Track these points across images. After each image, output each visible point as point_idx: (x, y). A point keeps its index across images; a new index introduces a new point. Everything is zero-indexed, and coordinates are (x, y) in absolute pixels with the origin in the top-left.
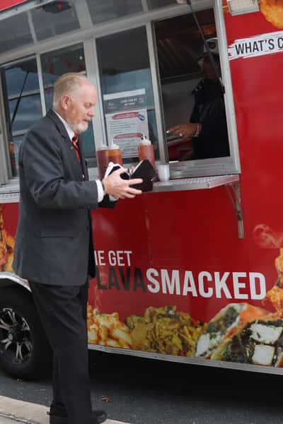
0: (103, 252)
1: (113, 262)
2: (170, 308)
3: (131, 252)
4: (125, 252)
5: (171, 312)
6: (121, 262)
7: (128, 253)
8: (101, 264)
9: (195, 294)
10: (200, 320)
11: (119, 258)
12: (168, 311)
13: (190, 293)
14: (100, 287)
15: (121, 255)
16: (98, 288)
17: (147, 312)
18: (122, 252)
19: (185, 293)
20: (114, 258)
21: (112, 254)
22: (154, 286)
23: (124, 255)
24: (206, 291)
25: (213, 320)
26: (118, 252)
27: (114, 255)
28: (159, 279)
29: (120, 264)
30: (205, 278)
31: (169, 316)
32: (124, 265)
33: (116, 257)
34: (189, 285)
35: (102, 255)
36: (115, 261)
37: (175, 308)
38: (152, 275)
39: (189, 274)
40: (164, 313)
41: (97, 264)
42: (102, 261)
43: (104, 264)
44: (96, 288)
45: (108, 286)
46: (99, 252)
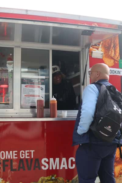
0: (16, 151)
1: (22, 156)
2: (53, 176)
3: (34, 151)
4: (31, 151)
5: (53, 178)
6: (28, 156)
7: (32, 151)
8: (14, 158)
9: (66, 168)
10: (68, 180)
11: (26, 154)
12: (52, 178)
13: (64, 168)
14: (12, 170)
15: (28, 153)
17: (40, 180)
18: (29, 151)
19: (61, 168)
20: (24, 155)
21: (22, 153)
22: (45, 167)
23: (30, 153)
24: (72, 166)
25: (74, 178)
26: (26, 151)
27: (24, 152)
28: (48, 163)
29: (26, 157)
30: (72, 160)
31: (52, 180)
32: (29, 157)
33: (25, 154)
34: (64, 164)
35: (15, 153)
36: (24, 156)
37: (55, 176)
38: (45, 161)
39: (64, 160)
40: (49, 179)
41: (12, 158)
42: (15, 156)
43: (17, 158)
44: (9, 171)
45: (17, 169)
46: (14, 152)
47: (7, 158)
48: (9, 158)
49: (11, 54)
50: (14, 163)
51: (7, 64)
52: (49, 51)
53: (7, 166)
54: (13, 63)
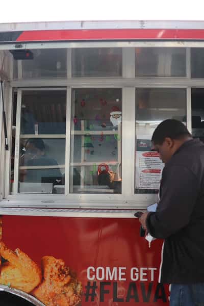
0: (125, 268)
1: (135, 277)
3: (156, 269)
4: (149, 269)
6: (144, 277)
7: (153, 269)
8: (120, 279)
11: (142, 274)
14: (116, 299)
15: (144, 271)
16: (114, 301)
18: (146, 269)
20: (137, 275)
21: (135, 271)
23: (148, 272)
26: (142, 269)
27: (137, 271)
29: (142, 279)
32: (146, 280)
33: (139, 273)
35: (123, 271)
36: (137, 277)
41: (116, 279)
42: (122, 276)
43: (125, 279)
44: (111, 301)
45: (125, 299)
46: (120, 269)
47: (107, 279)
48: (111, 279)
49: (118, 100)
50: (120, 289)
51: (111, 117)
52: (185, 90)
53: (108, 292)
54: (121, 115)
